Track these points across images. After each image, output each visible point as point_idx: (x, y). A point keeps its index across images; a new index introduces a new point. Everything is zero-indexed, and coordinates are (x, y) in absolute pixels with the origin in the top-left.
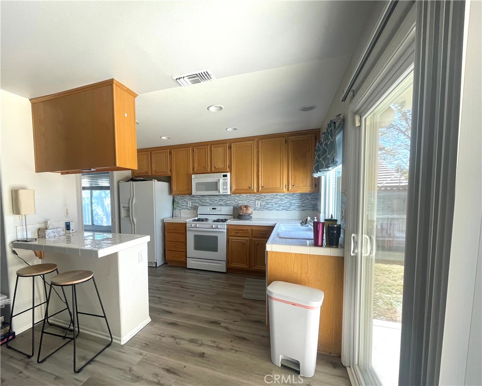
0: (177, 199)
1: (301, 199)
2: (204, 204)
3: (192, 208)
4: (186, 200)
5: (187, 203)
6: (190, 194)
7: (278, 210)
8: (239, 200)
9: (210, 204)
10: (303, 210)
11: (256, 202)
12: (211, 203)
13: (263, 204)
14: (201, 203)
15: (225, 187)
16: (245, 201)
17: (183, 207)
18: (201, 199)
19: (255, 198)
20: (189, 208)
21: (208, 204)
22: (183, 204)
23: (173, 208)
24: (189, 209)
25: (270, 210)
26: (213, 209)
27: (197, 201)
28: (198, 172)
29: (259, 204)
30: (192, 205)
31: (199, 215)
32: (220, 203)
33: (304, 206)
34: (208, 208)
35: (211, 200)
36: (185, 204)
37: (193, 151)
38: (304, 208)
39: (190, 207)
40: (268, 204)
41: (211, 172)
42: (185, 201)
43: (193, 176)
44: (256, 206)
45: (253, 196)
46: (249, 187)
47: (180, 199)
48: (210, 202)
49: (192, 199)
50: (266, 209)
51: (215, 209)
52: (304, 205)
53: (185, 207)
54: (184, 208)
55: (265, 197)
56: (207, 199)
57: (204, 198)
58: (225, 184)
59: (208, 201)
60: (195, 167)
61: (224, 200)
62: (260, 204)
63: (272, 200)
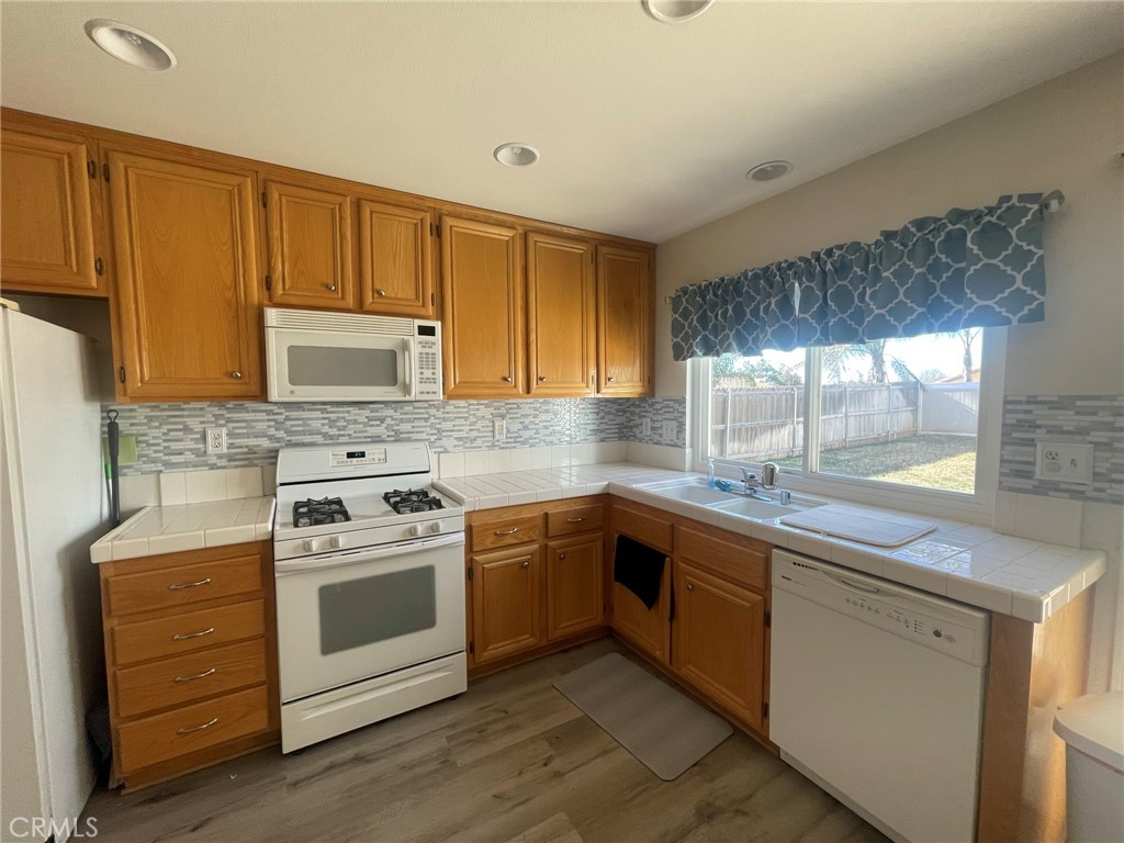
0: (135, 419)
1: (597, 413)
2: (295, 439)
3: (231, 458)
4: (193, 423)
5: (204, 437)
6: (262, 394)
7: (552, 443)
8: (444, 419)
9: (325, 435)
10: (603, 440)
11: (497, 424)
12: (334, 432)
13: (516, 426)
14: (281, 434)
15: (428, 373)
16: (462, 422)
17: (175, 459)
18: (280, 418)
19: (492, 410)
20: (213, 460)
21: (319, 439)
22: (174, 446)
23: (114, 471)
24: (213, 467)
25: (532, 446)
26: (350, 455)
27: (262, 426)
28: (295, 301)
29: (505, 431)
30: (231, 446)
31: (280, 490)
32: (372, 431)
33: (602, 432)
34: (328, 452)
35: (332, 423)
36: (192, 445)
37: (264, 200)
38: (603, 435)
39: (220, 457)
40: (526, 428)
41: (360, 308)
42: (187, 429)
43: (272, 316)
44: (497, 437)
45: (487, 406)
46: (505, 379)
47: (150, 419)
48: (326, 429)
49: (229, 421)
50: (523, 443)
51: (362, 455)
52: (603, 426)
53: (189, 456)
54: (186, 464)
55: (518, 408)
56: (316, 419)
57: (294, 414)
58: (426, 360)
59: (316, 424)
60: (277, 275)
61: (389, 421)
62: (508, 431)
63: (535, 416)
